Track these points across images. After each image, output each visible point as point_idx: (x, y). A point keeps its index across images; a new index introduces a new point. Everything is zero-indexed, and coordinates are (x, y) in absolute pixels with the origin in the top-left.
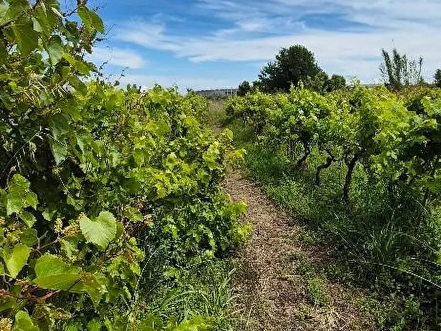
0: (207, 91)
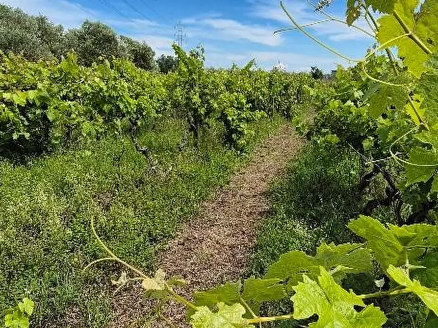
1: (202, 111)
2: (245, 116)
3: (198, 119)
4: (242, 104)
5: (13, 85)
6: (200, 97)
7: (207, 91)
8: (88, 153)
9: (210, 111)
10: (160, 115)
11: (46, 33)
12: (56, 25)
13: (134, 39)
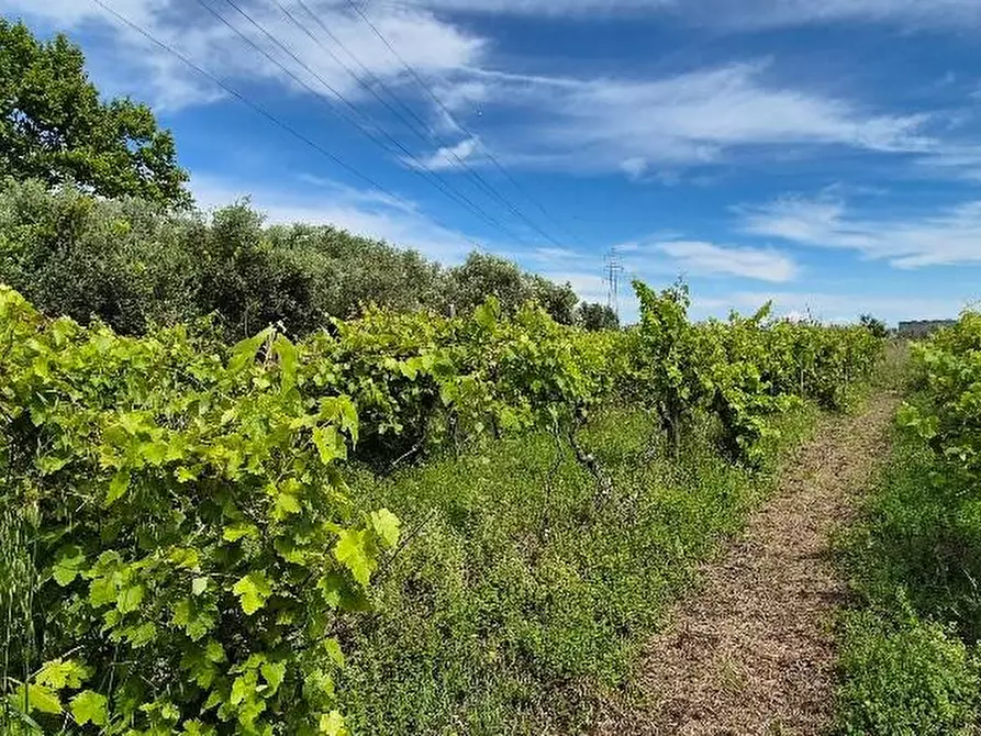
0: (934, 322)
1: (685, 393)
2: (760, 403)
3: (675, 406)
4: (753, 381)
5: (385, 349)
6: (680, 367)
7: (693, 357)
8: (486, 461)
9: (698, 393)
10: (598, 400)
11: (415, 273)
12: (430, 262)
13: (546, 278)
